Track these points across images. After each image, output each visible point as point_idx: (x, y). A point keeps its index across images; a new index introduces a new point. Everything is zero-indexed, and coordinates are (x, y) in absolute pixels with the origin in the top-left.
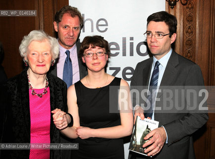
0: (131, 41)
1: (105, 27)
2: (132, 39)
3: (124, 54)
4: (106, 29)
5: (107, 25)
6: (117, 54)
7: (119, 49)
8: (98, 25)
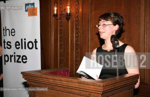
0: (25, 41)
1: (14, 33)
2: (25, 39)
3: (22, 48)
4: (15, 34)
5: (15, 32)
6: (19, 48)
7: (20, 45)
8: (11, 32)
